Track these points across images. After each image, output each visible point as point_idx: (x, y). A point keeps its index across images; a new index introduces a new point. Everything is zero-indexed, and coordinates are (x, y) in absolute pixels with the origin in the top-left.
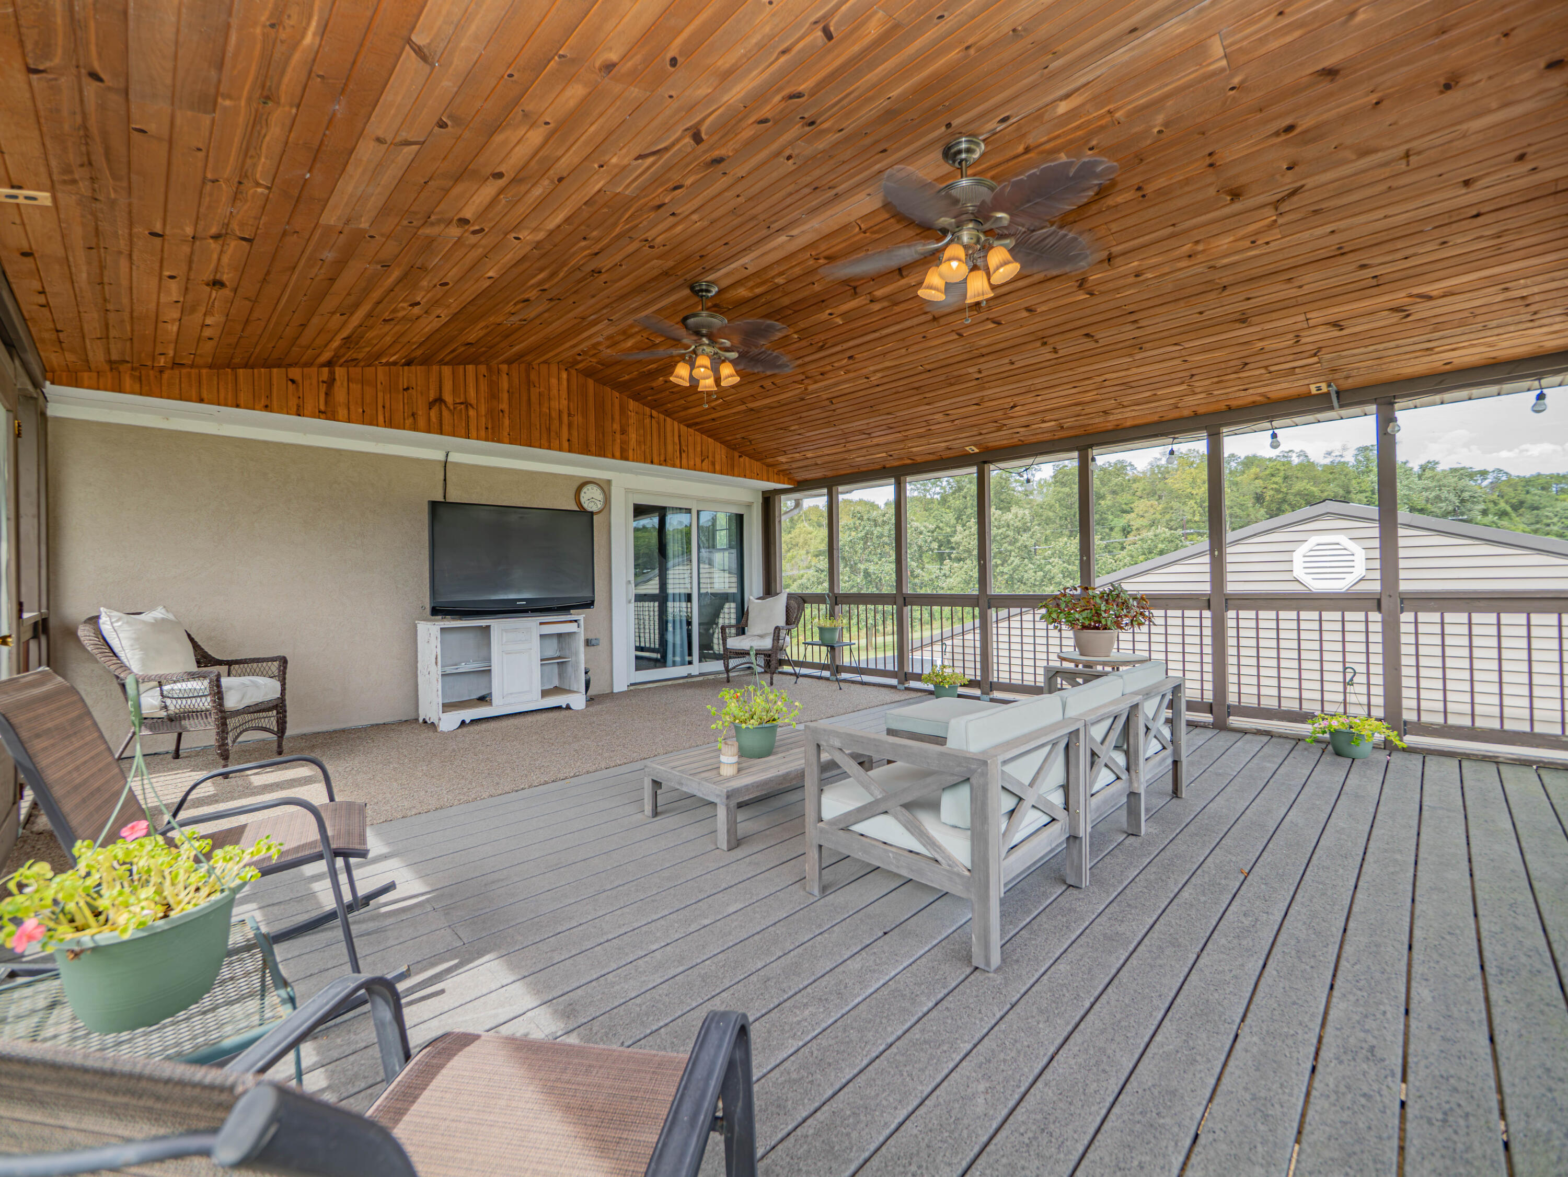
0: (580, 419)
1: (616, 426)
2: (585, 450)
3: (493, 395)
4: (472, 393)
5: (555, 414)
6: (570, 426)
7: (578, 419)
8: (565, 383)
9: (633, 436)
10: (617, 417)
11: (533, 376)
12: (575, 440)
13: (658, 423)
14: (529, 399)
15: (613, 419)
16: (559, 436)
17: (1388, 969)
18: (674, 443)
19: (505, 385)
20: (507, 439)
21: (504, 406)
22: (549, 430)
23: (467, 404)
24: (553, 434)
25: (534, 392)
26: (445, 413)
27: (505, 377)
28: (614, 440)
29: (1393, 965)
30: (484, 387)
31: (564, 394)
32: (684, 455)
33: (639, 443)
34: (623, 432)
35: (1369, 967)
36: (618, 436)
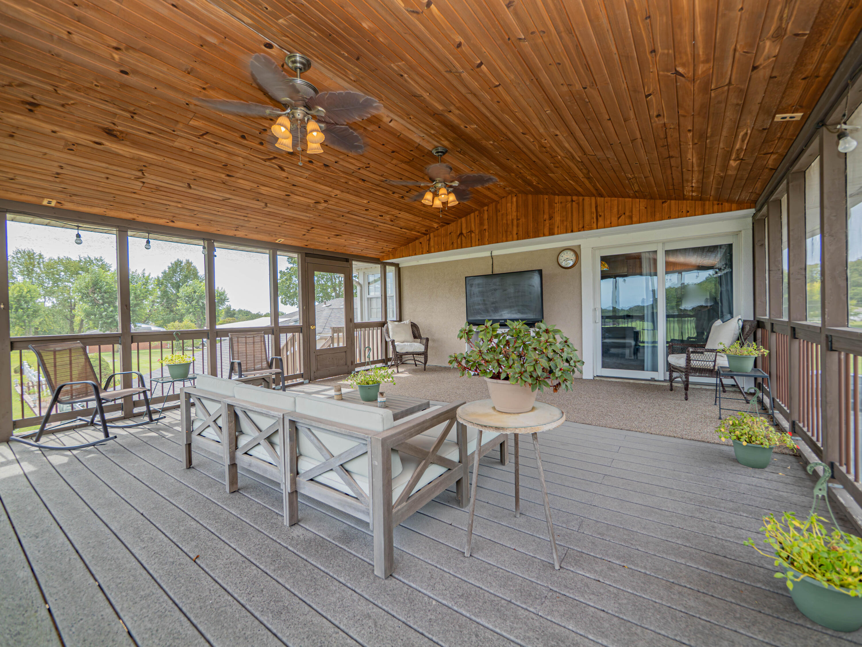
0: (524, 220)
1: (546, 216)
2: (527, 236)
3: (481, 223)
4: (473, 226)
5: (509, 222)
6: (518, 226)
7: (523, 220)
8: (515, 203)
9: (557, 218)
10: (546, 210)
11: (499, 207)
12: (520, 233)
13: (578, 204)
14: (497, 220)
15: (544, 213)
16: (511, 233)
17: (50, 571)
18: (591, 213)
19: (486, 216)
20: (487, 243)
21: (486, 227)
22: (506, 232)
23: (471, 232)
24: (508, 233)
25: (499, 214)
26: (463, 238)
27: (486, 212)
28: (544, 226)
29: (48, 575)
30: (477, 221)
31: (514, 209)
32: (600, 219)
33: (562, 221)
34: (551, 218)
35: (61, 564)
36: (547, 222)
